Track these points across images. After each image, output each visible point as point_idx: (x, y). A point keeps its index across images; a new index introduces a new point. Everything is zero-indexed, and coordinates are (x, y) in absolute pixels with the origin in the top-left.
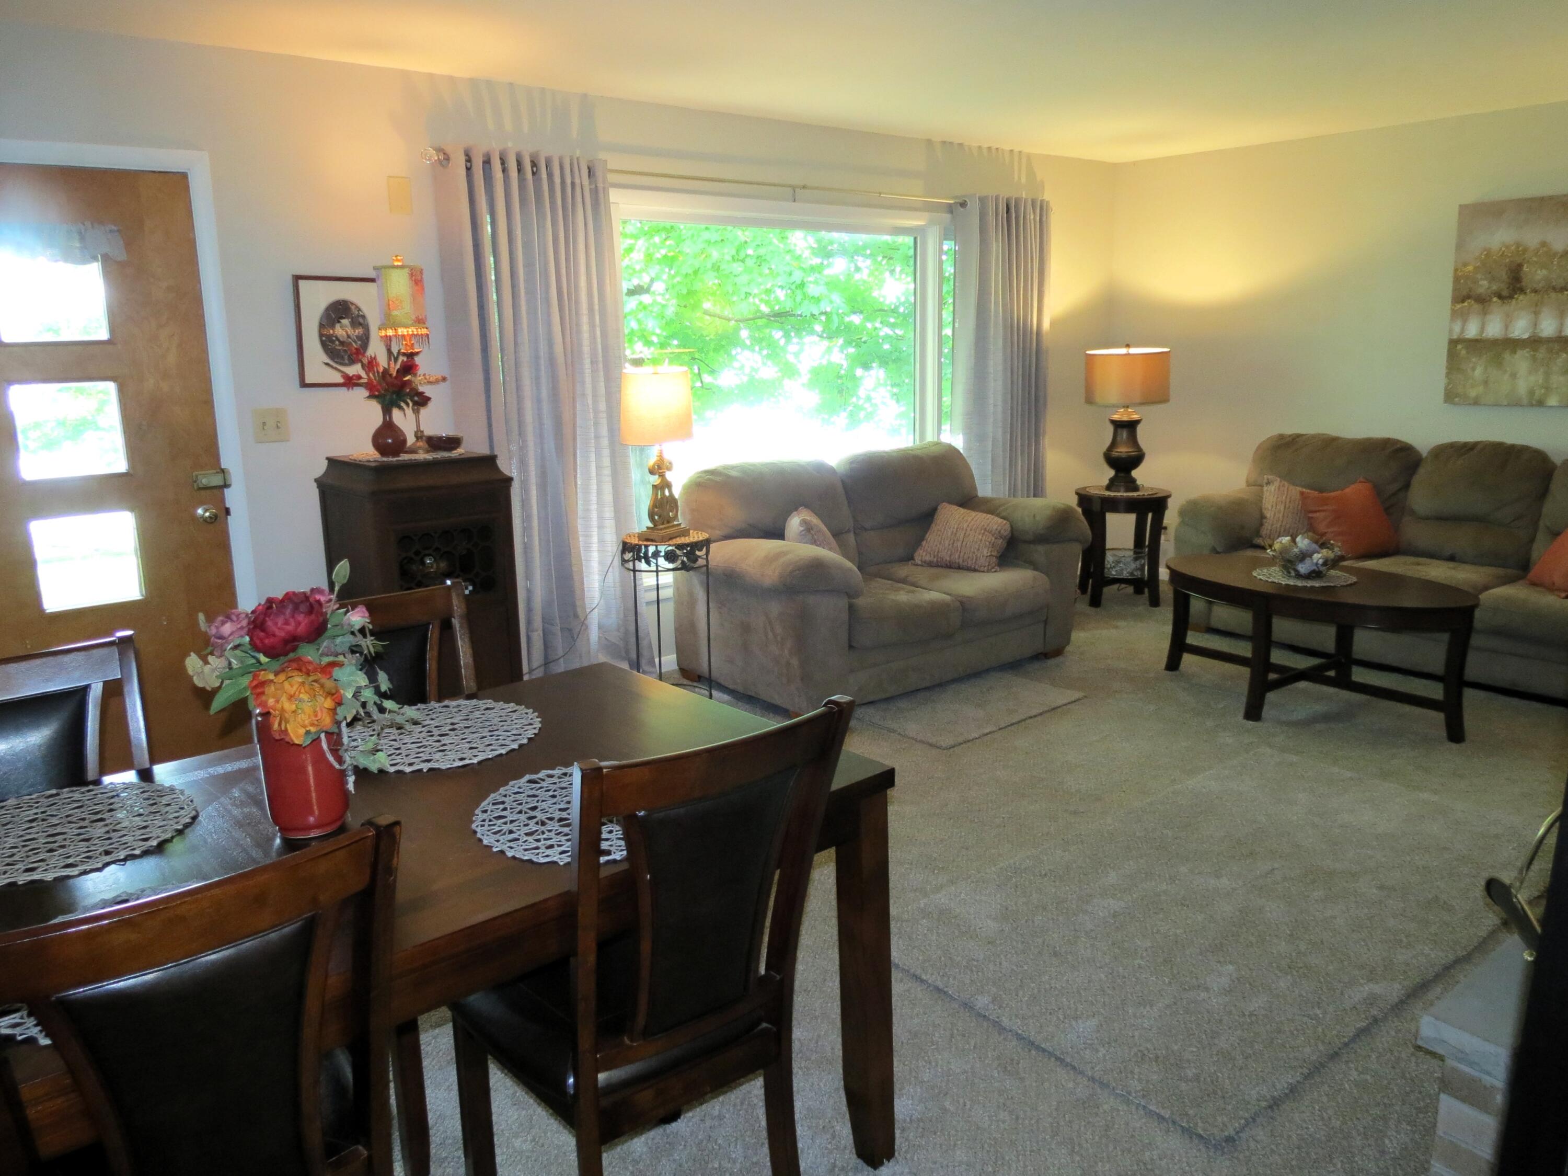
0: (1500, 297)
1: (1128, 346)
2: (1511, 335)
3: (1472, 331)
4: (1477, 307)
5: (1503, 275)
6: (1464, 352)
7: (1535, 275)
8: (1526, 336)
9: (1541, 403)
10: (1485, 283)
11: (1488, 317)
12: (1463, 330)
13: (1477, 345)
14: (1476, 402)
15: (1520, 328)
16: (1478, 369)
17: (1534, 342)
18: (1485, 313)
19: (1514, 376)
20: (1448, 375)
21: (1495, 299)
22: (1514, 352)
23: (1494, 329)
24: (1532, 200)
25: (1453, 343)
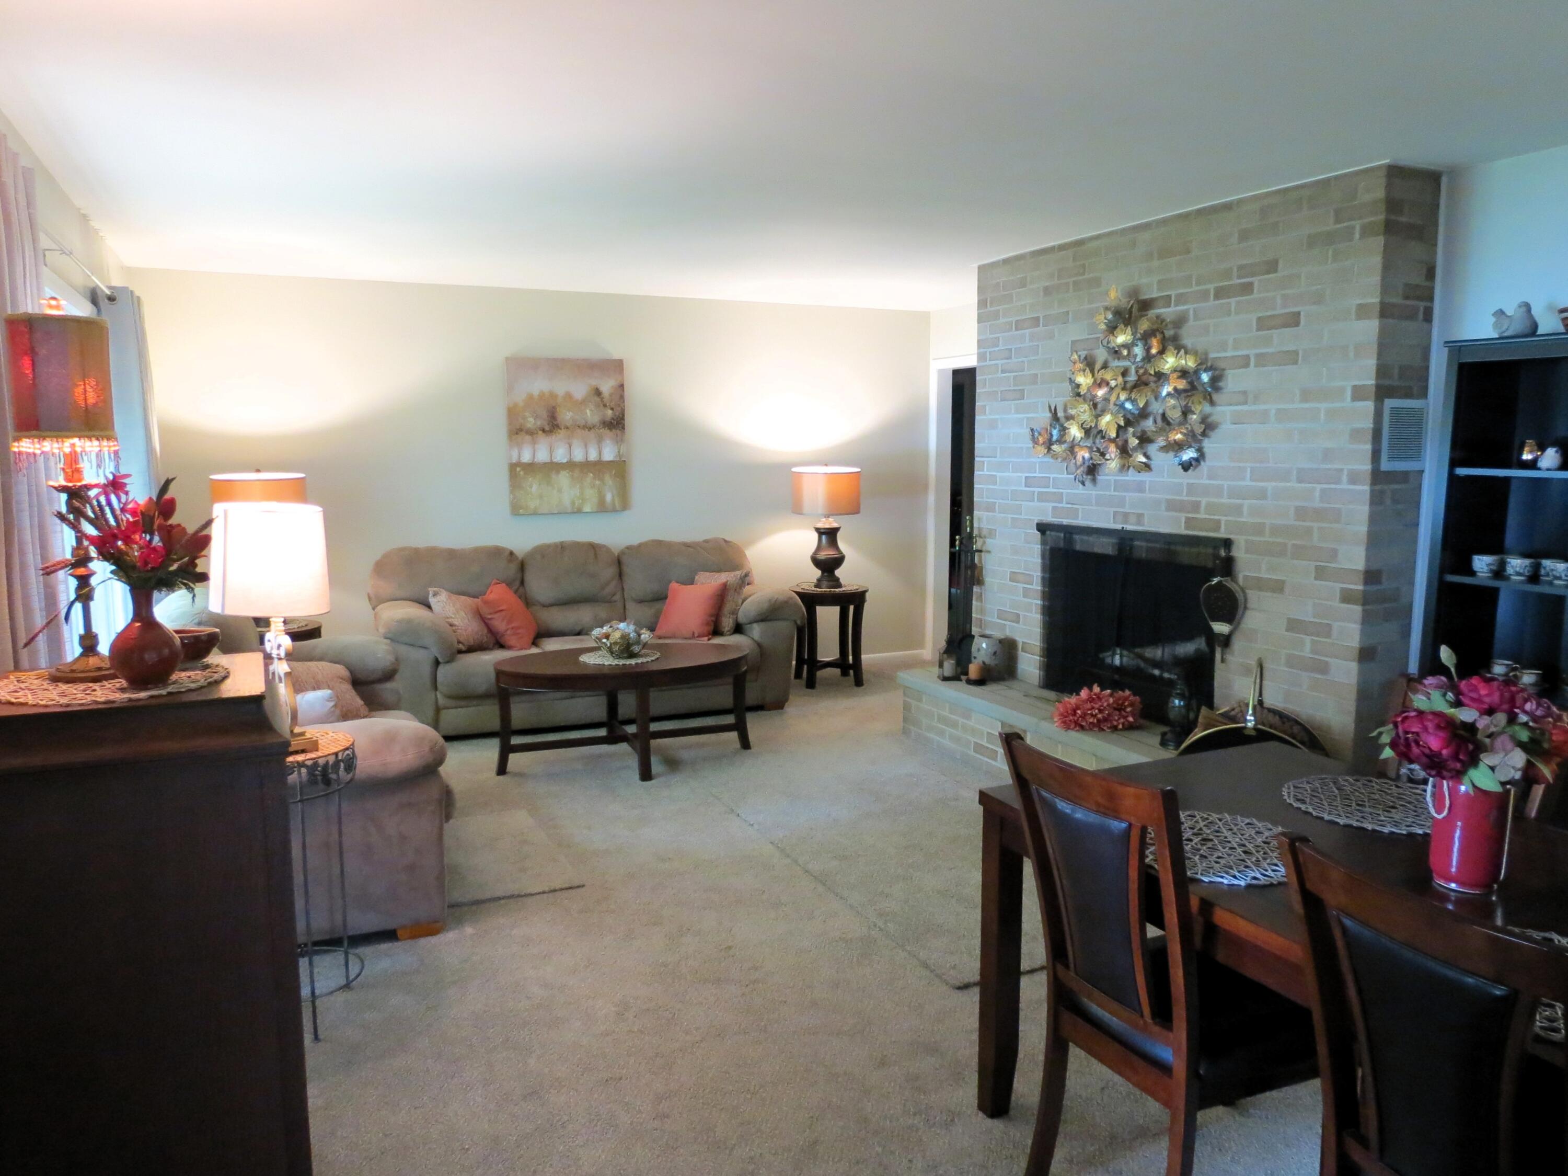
0: (544, 431)
1: (258, 471)
2: (555, 460)
3: (526, 457)
4: (528, 438)
5: (545, 414)
6: (522, 473)
7: (566, 416)
8: (565, 461)
9: (579, 511)
10: (531, 420)
11: (537, 446)
12: (519, 457)
13: (531, 468)
14: (535, 513)
15: (561, 455)
16: (534, 486)
17: (571, 465)
18: (534, 443)
19: (560, 491)
20: (512, 492)
21: (540, 432)
22: (558, 472)
23: (542, 456)
24: (555, 360)
25: (513, 467)
